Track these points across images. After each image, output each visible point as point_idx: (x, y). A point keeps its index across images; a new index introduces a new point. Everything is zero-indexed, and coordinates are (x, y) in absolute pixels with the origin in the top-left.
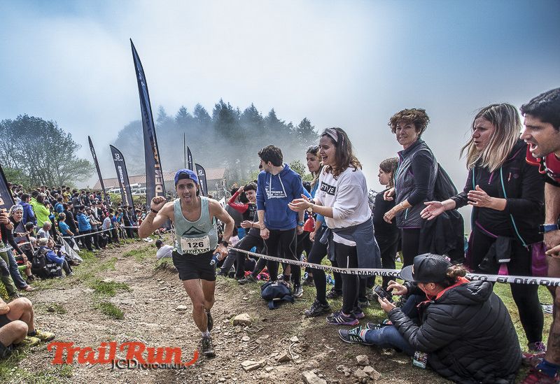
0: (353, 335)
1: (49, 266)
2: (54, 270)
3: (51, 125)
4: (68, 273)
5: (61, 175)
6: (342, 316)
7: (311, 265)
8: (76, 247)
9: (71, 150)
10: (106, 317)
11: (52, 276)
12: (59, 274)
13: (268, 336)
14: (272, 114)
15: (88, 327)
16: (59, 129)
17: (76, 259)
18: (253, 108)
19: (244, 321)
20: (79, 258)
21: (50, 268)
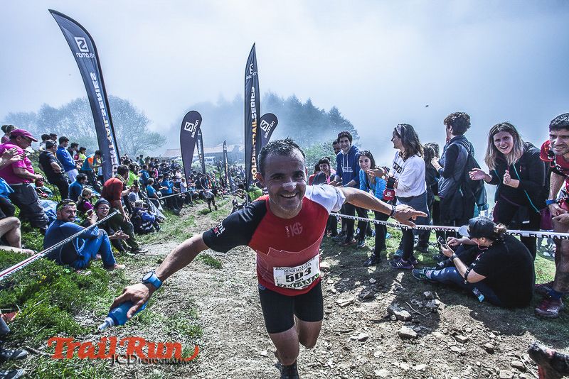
0: (421, 274)
1: (144, 225)
2: (148, 228)
3: (128, 103)
4: (158, 229)
5: (135, 145)
6: (402, 262)
7: (378, 222)
8: (160, 208)
9: (144, 124)
10: (208, 267)
11: (147, 232)
12: (152, 230)
13: (348, 279)
14: (309, 103)
15: (196, 275)
16: (134, 106)
17: (160, 217)
18: (294, 97)
19: (326, 268)
20: (162, 216)
21: (145, 227)
